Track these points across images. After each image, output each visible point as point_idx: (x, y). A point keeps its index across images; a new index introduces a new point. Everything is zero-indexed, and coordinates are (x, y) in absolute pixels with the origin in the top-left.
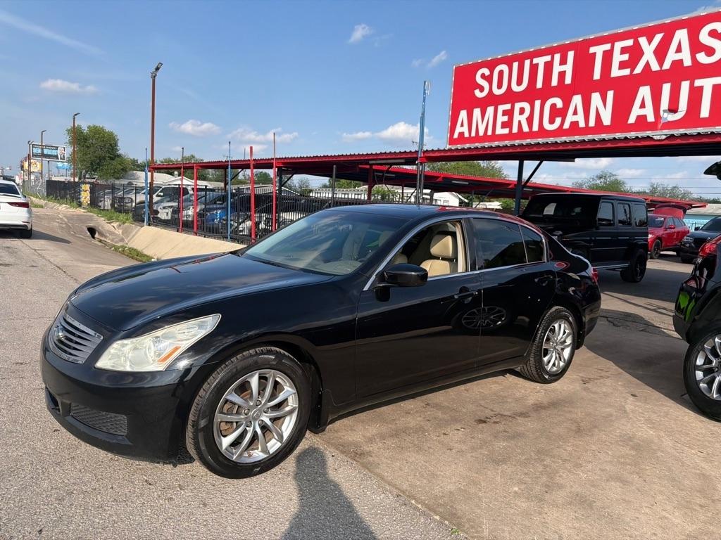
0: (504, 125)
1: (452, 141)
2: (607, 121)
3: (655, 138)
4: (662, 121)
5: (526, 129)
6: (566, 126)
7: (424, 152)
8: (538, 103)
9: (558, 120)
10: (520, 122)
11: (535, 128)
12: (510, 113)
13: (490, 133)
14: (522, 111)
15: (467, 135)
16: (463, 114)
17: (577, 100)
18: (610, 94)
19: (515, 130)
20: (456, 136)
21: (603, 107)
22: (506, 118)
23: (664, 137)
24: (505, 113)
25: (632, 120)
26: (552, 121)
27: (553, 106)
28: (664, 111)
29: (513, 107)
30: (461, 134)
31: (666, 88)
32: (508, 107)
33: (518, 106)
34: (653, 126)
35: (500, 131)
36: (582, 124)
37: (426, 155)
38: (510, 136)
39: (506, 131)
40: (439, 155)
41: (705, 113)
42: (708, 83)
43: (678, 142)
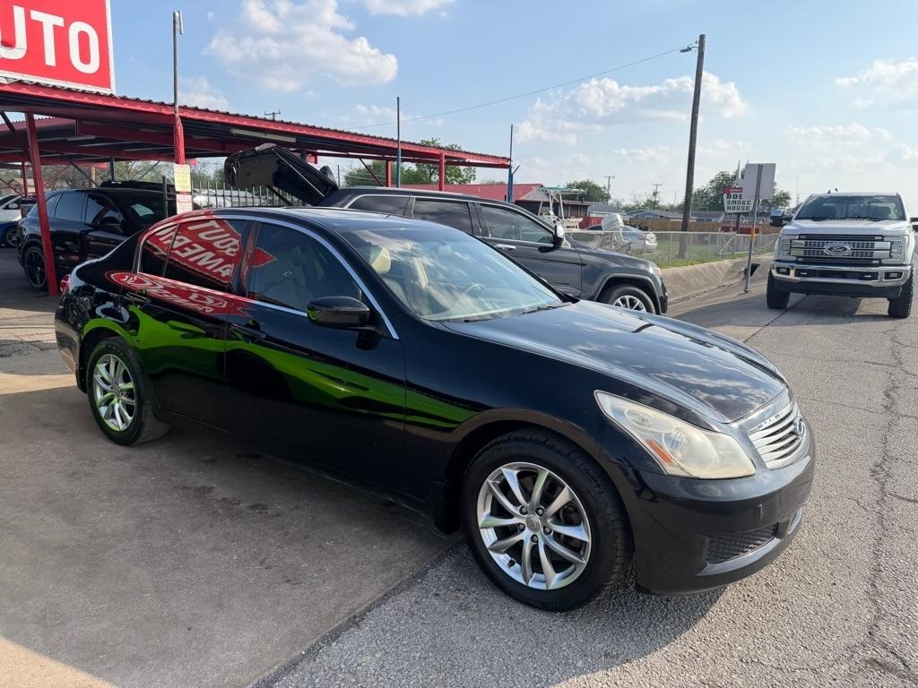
41: (50, 59)
42: (49, 22)
43: (24, 91)
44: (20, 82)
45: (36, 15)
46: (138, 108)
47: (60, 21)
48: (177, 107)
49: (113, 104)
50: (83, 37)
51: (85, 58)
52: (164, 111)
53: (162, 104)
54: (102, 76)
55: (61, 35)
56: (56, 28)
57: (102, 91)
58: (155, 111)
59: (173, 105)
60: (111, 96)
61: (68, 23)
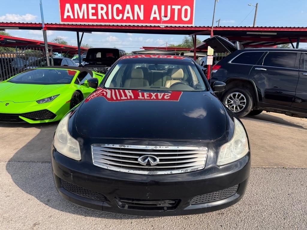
0: (93, 14)
1: (63, 20)
2: (142, 18)
3: (161, 27)
4: (162, 20)
5: (105, 18)
6: (125, 18)
7: (45, 24)
8: (110, 6)
9: (121, 15)
10: (102, 14)
11: (110, 18)
12: (96, 9)
13: (86, 17)
14: (102, 9)
15: (72, 17)
16: (68, 6)
17: (128, 7)
18: (142, 6)
19: (100, 17)
20: (65, 17)
21: (139, 11)
22: (94, 11)
23: (163, 27)
24: (93, 8)
25: (151, 19)
26: (118, 15)
27: (118, 8)
28: (163, 16)
29: (97, 6)
30: (69, 17)
31: (163, 7)
32: (94, 5)
33: (100, 6)
34: (159, 22)
35: (91, 17)
36: (132, 18)
37: (47, 26)
38: (97, 20)
39: (95, 18)
40: (56, 27)
41: (176, 19)
42: (176, 8)
43: (168, 29)
44: (167, 27)
45: (173, 7)
46: (201, 29)
47: (179, 7)
48: (213, 27)
49: (193, 29)
50: (186, 10)
51: (186, 16)
52: (209, 29)
53: (208, 27)
54: (190, 21)
55: (180, 11)
56: (179, 9)
57: (190, 25)
58: (206, 29)
59: (212, 27)
60: (192, 26)
61: (182, 7)
